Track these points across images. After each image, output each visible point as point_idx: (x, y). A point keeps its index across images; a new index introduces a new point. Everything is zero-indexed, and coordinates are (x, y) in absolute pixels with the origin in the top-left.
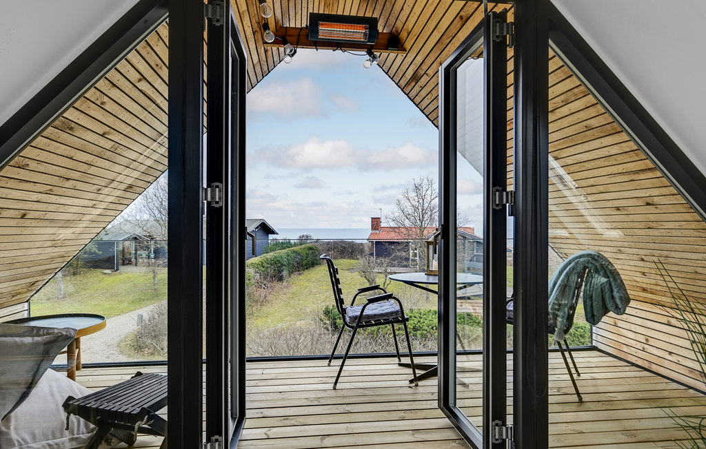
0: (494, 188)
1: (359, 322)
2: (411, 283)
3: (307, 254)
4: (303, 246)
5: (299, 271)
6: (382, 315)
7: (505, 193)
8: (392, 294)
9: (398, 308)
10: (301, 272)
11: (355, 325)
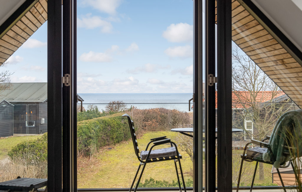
0: (209, 75)
1: (148, 158)
2: (182, 132)
3: (119, 125)
4: (113, 116)
5: (108, 145)
6: (164, 154)
7: (214, 78)
8: (170, 140)
9: (175, 150)
10: (110, 147)
11: (145, 161)
